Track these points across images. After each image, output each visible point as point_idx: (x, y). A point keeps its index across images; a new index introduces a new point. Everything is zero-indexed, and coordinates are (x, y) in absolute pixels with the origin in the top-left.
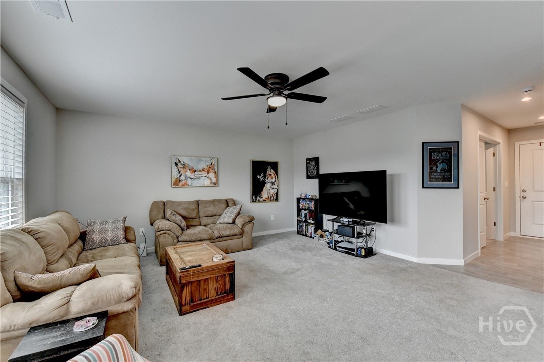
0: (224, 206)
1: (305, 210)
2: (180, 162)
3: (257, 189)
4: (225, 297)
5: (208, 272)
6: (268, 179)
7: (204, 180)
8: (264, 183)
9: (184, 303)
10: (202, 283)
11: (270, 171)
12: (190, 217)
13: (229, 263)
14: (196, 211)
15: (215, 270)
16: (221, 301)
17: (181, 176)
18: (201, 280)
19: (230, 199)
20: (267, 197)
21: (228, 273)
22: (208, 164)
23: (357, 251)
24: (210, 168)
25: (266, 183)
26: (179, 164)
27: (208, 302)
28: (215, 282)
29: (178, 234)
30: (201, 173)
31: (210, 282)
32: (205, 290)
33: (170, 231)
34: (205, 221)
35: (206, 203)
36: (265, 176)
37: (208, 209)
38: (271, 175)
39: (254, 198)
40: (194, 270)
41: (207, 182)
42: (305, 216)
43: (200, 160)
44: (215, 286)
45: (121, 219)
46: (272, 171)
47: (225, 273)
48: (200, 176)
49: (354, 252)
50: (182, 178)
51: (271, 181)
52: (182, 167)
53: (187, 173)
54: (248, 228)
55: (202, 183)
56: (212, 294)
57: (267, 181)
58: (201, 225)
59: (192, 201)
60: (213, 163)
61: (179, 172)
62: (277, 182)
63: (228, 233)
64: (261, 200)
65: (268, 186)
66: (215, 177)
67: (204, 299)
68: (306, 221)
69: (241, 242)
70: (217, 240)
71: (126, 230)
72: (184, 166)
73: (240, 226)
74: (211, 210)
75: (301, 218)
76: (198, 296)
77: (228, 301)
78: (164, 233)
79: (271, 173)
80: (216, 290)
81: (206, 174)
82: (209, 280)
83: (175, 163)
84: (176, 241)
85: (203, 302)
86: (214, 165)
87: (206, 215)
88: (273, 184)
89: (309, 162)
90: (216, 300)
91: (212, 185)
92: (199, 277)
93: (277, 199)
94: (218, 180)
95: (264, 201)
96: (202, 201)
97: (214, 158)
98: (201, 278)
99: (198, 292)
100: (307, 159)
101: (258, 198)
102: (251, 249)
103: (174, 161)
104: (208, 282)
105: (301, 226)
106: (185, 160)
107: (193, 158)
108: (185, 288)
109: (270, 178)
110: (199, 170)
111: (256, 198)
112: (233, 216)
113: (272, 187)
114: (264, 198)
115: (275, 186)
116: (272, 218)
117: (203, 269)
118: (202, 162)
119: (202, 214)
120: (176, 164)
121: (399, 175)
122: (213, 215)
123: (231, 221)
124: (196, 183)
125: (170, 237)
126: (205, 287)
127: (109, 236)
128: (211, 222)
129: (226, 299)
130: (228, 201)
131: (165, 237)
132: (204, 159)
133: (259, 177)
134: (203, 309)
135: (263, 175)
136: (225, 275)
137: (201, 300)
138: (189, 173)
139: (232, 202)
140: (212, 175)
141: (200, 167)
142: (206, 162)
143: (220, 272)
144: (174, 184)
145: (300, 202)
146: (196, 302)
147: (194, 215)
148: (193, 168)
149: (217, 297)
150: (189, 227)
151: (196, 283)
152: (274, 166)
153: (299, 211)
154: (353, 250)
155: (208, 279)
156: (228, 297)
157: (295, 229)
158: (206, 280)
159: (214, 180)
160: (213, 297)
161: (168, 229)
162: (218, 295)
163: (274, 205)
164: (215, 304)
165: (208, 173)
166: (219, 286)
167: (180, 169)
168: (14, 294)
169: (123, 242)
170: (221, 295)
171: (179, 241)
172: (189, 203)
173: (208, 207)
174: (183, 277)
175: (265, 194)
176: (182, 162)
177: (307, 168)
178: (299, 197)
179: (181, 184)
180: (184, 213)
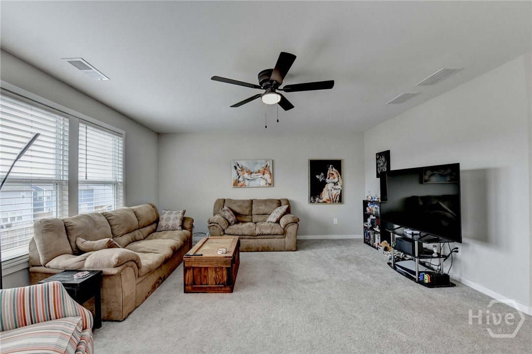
0: (275, 205)
1: (374, 216)
2: (238, 165)
3: (316, 189)
4: (221, 288)
5: (206, 261)
6: (329, 178)
7: (260, 181)
8: (324, 184)
9: (187, 283)
10: (203, 270)
11: (332, 170)
12: (244, 214)
13: (226, 257)
14: (248, 209)
15: (213, 261)
16: (219, 290)
17: (239, 177)
18: (202, 267)
19: (283, 199)
20: (328, 198)
21: (225, 266)
22: (264, 166)
23: (419, 276)
24: (265, 169)
25: (326, 183)
26: (238, 167)
27: (207, 287)
28: (214, 272)
29: (224, 228)
30: (256, 175)
31: (209, 271)
32: (205, 277)
33: (218, 224)
34: (255, 218)
35: (258, 202)
36: (325, 176)
37: (260, 207)
38: (333, 174)
39: (312, 199)
40: (195, 258)
41: (263, 183)
42: (372, 223)
43: (256, 163)
44: (214, 275)
45: (181, 212)
46: (334, 169)
47: (223, 266)
48: (256, 177)
49: (415, 275)
50: (241, 179)
51: (333, 180)
52: (240, 169)
53: (244, 175)
54: (291, 229)
55: (258, 183)
56: (211, 281)
57: (327, 180)
58: (252, 222)
59: (247, 200)
60: (268, 165)
61: (238, 175)
62: (341, 181)
63: (268, 231)
64: (321, 201)
65: (329, 186)
66: (270, 178)
67: (204, 285)
68: (371, 228)
69: (283, 242)
70: (258, 237)
71: (184, 220)
72: (242, 169)
73: (282, 226)
74: (263, 209)
75: (367, 224)
76: (199, 280)
77: (226, 292)
78: (213, 226)
79: (333, 173)
80: (215, 279)
81: (262, 176)
82: (209, 269)
83: (235, 166)
84: (222, 233)
85: (203, 287)
86: (269, 167)
87: (258, 213)
88: (335, 184)
89: (379, 157)
90: (214, 288)
91: (268, 185)
92: (199, 264)
93: (340, 201)
94: (273, 180)
95: (324, 202)
96: (256, 200)
97: (269, 160)
98: (200, 266)
99: (199, 277)
100: (377, 154)
101: (317, 199)
102: (296, 251)
103: (233, 165)
104: (208, 271)
105: (369, 234)
106: (242, 163)
107: (249, 161)
108: (188, 271)
109: (331, 178)
110: (255, 172)
111: (314, 198)
112: (278, 216)
113: (334, 187)
114: (324, 199)
115: (339, 187)
116: (335, 221)
117: (202, 258)
118: (258, 165)
119: (254, 212)
120: (236, 168)
121: (496, 170)
122: (264, 213)
123: (274, 220)
124: (252, 184)
125: (217, 229)
126: (205, 274)
127: (171, 223)
128: (262, 220)
129: (223, 290)
130: (281, 201)
131: (213, 229)
132: (260, 161)
133: (317, 176)
134: (203, 292)
135: (322, 174)
136: (223, 267)
137: (201, 284)
138: (246, 175)
139: (285, 202)
140: (267, 176)
141: (256, 169)
142: (261, 164)
143: (217, 264)
144: (234, 185)
145: (368, 205)
146: (197, 285)
147: (247, 212)
148: (249, 171)
149: (216, 286)
150: (237, 222)
151: (197, 269)
152: (337, 164)
153: (366, 216)
154: (414, 273)
155: (207, 268)
156: (225, 288)
157: (362, 237)
158: (206, 269)
159: (269, 181)
160: (212, 285)
161: (216, 222)
162: (216, 284)
163: (337, 207)
164: (214, 291)
165: (264, 174)
166: (218, 277)
167: (239, 172)
168: (75, 250)
169: (179, 229)
170: (219, 284)
171: (224, 234)
172: (244, 201)
173: (260, 206)
174: (186, 261)
175: (325, 195)
176: (240, 166)
177: (377, 164)
178: (366, 199)
179: (239, 184)
180: (238, 210)
